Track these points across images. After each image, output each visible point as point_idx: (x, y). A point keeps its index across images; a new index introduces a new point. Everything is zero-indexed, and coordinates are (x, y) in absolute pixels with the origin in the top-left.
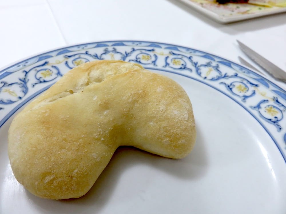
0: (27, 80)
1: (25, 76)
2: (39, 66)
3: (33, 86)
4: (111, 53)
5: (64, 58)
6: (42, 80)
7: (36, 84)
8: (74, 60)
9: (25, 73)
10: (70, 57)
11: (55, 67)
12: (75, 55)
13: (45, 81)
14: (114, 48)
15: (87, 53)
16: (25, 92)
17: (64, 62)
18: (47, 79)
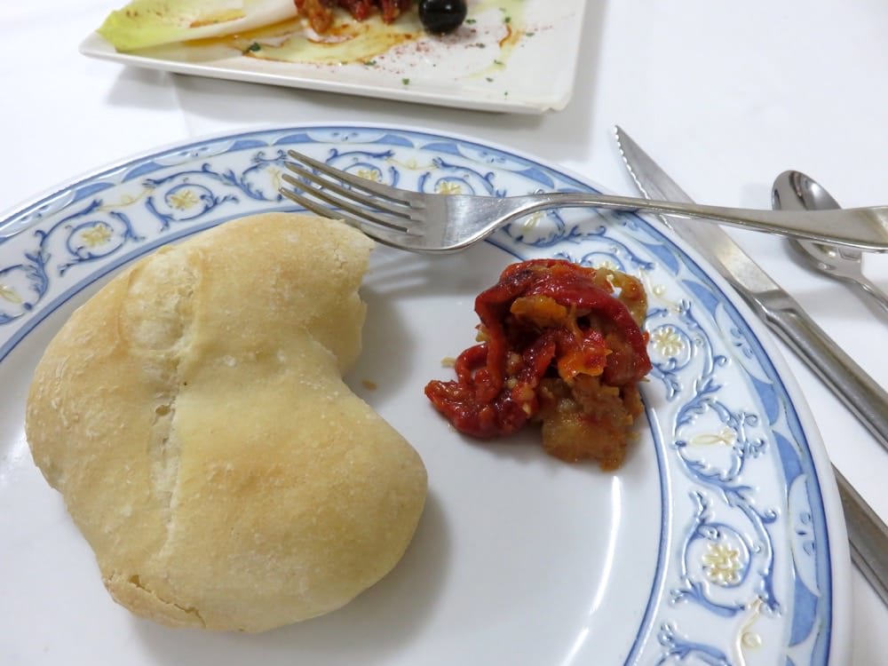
0: (45, 256)
1: (41, 244)
2: (76, 216)
3: (62, 272)
4: (272, 166)
5: (142, 189)
6: (83, 254)
7: (69, 265)
8: (170, 192)
9: (39, 238)
10: (159, 182)
11: (119, 215)
12: (172, 177)
13: (92, 258)
14: (280, 151)
15: (205, 170)
16: (41, 291)
17: (144, 199)
18: (96, 251)
